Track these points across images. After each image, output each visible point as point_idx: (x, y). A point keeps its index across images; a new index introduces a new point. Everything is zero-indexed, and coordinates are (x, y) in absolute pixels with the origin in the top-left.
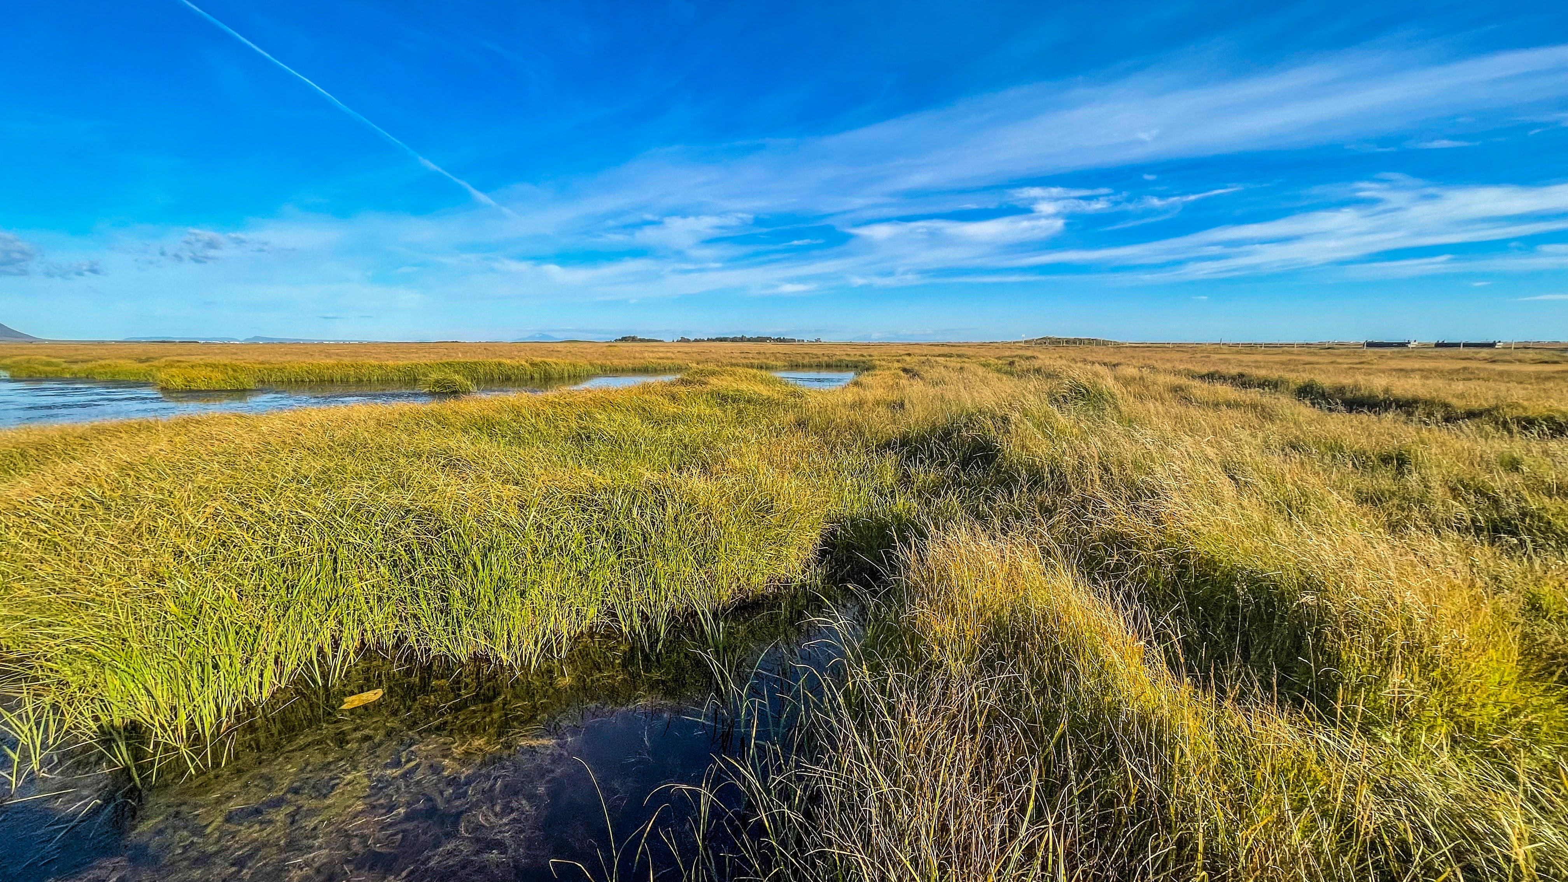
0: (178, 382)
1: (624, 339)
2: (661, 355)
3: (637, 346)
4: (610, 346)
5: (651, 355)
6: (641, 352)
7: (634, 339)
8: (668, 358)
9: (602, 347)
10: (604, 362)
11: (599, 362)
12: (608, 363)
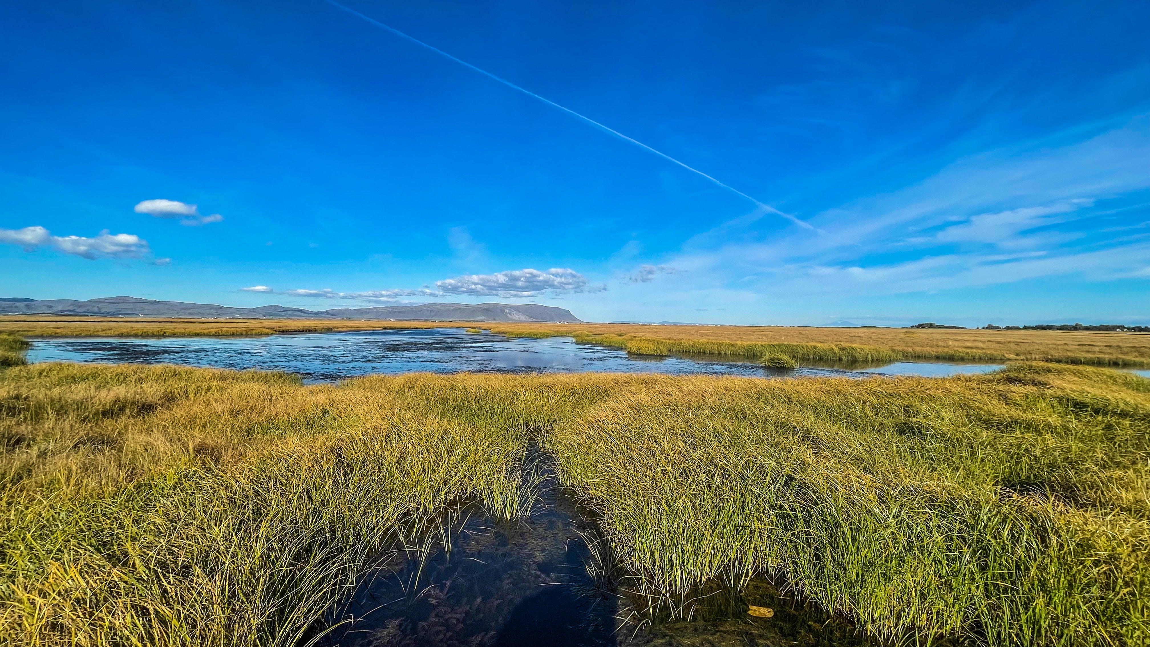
0: (634, 349)
1: (921, 326)
2: (968, 344)
3: (937, 334)
4: (907, 332)
5: (956, 344)
6: (944, 340)
7: (931, 326)
8: (977, 348)
9: (899, 333)
10: (906, 348)
11: (900, 349)
12: (910, 350)
